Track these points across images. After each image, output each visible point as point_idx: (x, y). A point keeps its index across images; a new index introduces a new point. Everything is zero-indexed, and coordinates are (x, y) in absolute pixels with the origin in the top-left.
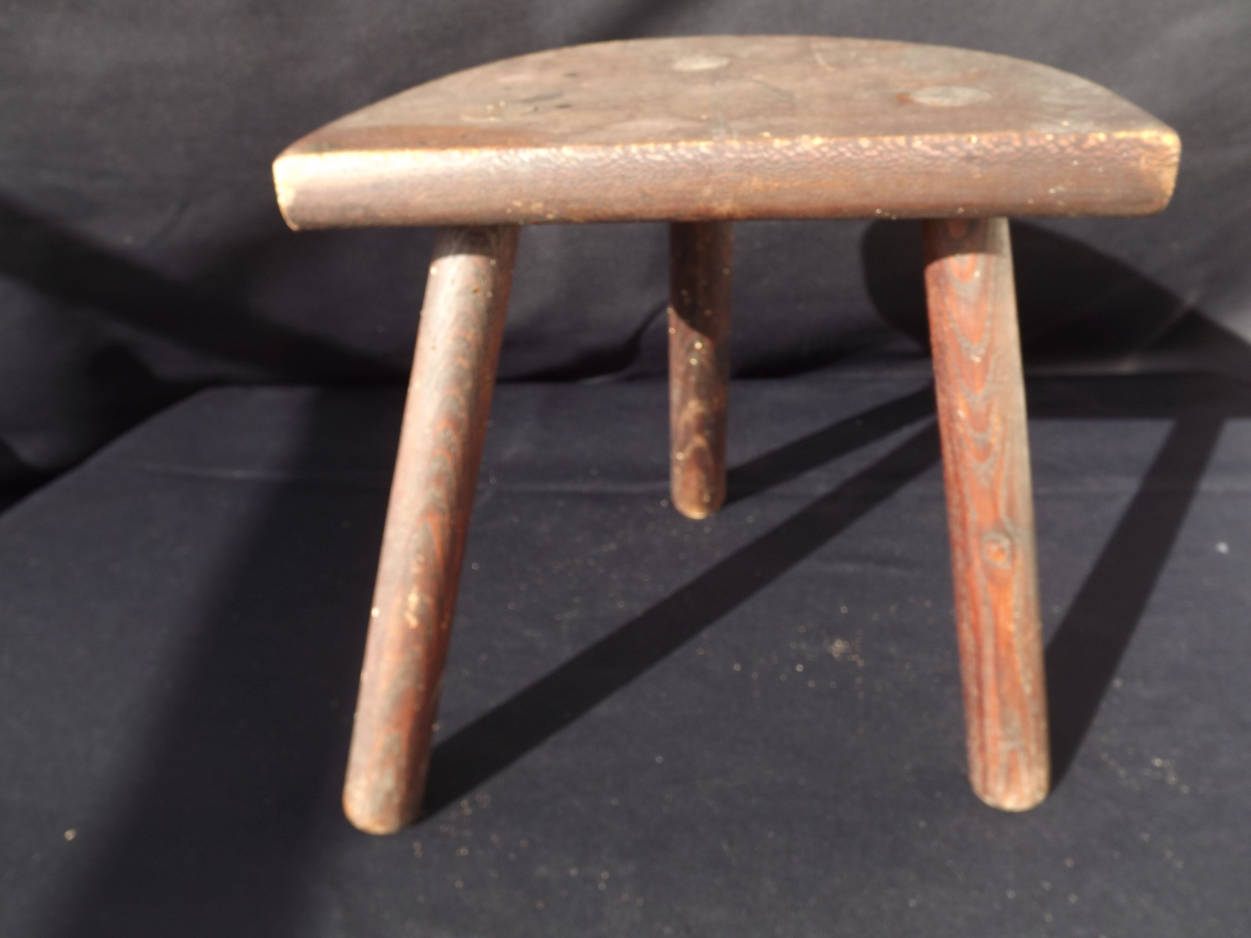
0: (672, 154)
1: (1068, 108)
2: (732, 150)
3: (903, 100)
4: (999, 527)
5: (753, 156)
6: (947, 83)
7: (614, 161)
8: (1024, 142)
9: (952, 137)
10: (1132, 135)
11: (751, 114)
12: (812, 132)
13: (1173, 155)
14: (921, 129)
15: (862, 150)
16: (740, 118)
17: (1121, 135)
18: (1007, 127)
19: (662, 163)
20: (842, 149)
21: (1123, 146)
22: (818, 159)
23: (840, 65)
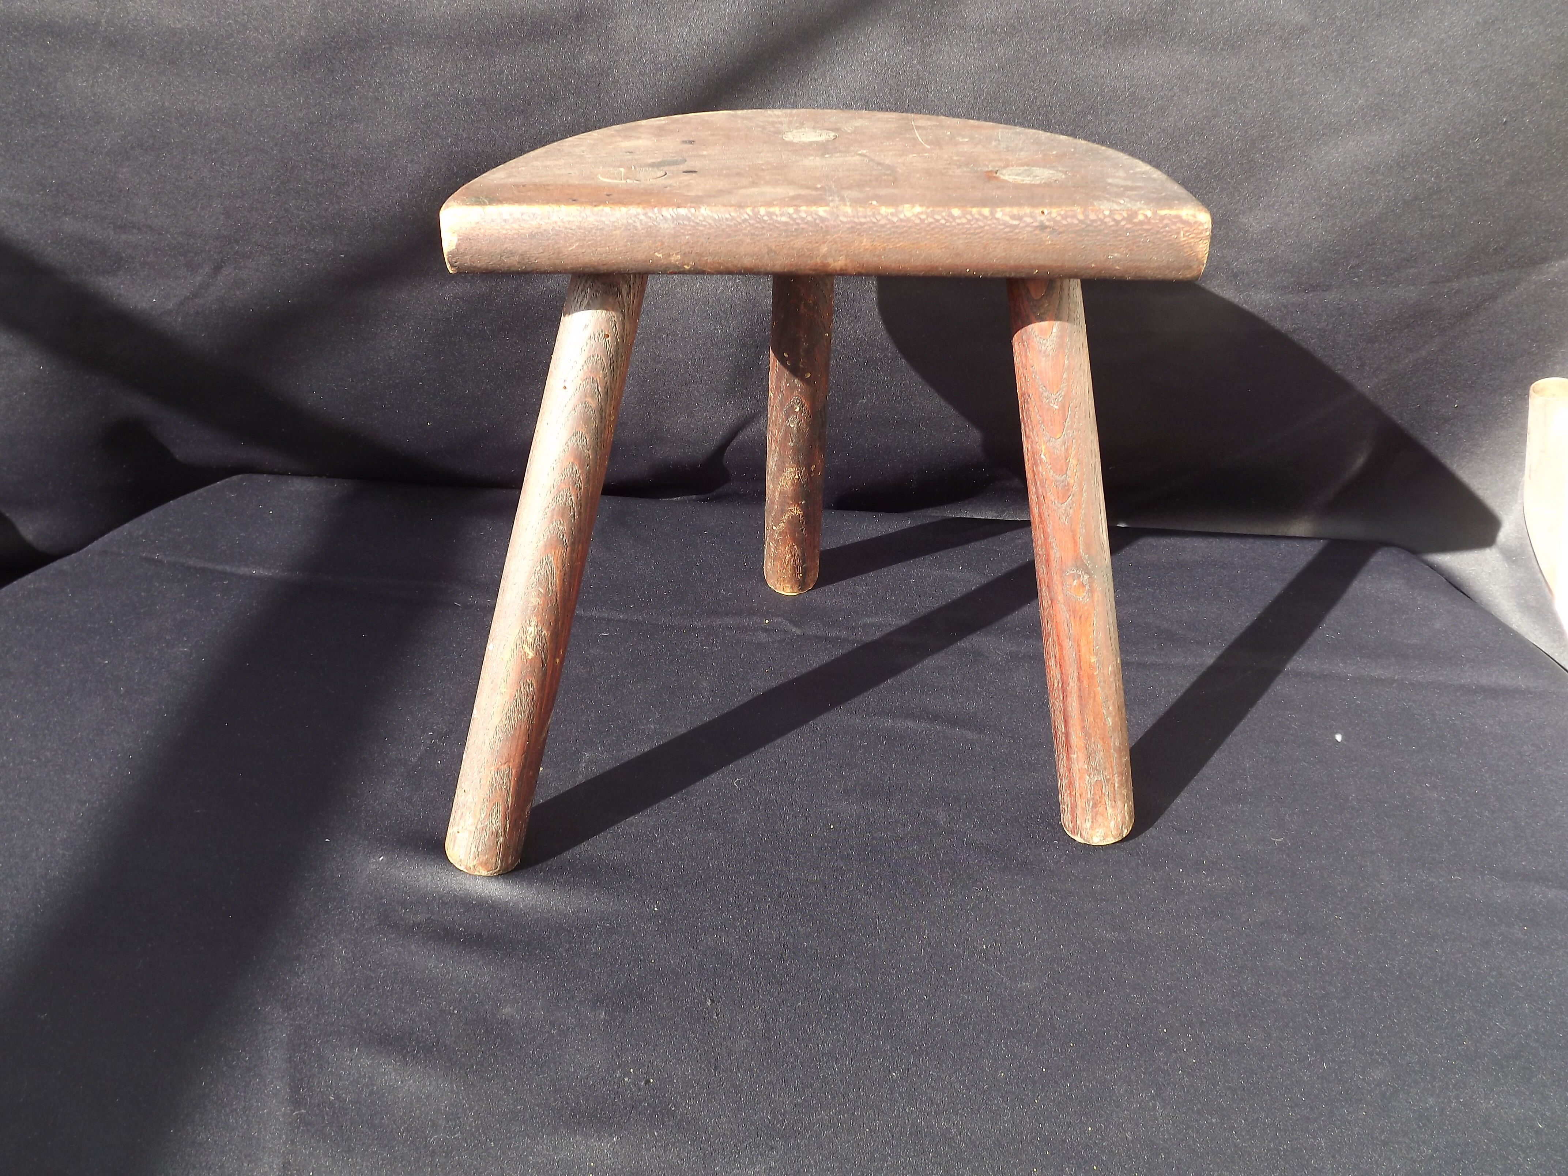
0: (795, 216)
1: (1127, 188)
2: (846, 215)
3: (991, 176)
4: (1079, 564)
5: (863, 220)
6: (1030, 163)
7: (745, 220)
8: (1086, 216)
9: (1027, 210)
10: (1173, 212)
11: (860, 185)
12: (912, 201)
13: (1206, 230)
14: (1003, 202)
15: (954, 218)
16: (850, 188)
17: (1162, 212)
18: (1074, 203)
19: (786, 224)
20: (938, 217)
21: (1166, 221)
22: (917, 225)
23: (937, 143)
